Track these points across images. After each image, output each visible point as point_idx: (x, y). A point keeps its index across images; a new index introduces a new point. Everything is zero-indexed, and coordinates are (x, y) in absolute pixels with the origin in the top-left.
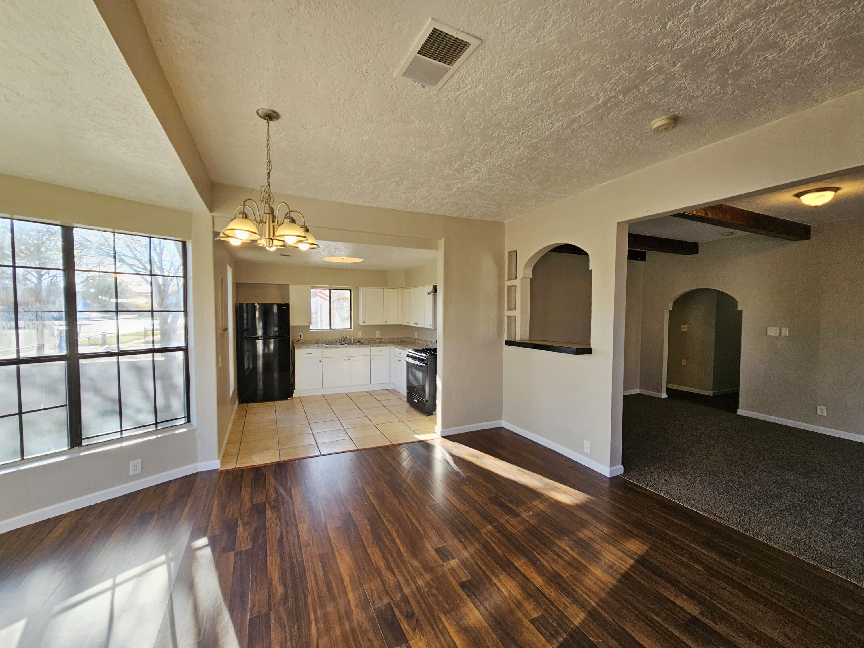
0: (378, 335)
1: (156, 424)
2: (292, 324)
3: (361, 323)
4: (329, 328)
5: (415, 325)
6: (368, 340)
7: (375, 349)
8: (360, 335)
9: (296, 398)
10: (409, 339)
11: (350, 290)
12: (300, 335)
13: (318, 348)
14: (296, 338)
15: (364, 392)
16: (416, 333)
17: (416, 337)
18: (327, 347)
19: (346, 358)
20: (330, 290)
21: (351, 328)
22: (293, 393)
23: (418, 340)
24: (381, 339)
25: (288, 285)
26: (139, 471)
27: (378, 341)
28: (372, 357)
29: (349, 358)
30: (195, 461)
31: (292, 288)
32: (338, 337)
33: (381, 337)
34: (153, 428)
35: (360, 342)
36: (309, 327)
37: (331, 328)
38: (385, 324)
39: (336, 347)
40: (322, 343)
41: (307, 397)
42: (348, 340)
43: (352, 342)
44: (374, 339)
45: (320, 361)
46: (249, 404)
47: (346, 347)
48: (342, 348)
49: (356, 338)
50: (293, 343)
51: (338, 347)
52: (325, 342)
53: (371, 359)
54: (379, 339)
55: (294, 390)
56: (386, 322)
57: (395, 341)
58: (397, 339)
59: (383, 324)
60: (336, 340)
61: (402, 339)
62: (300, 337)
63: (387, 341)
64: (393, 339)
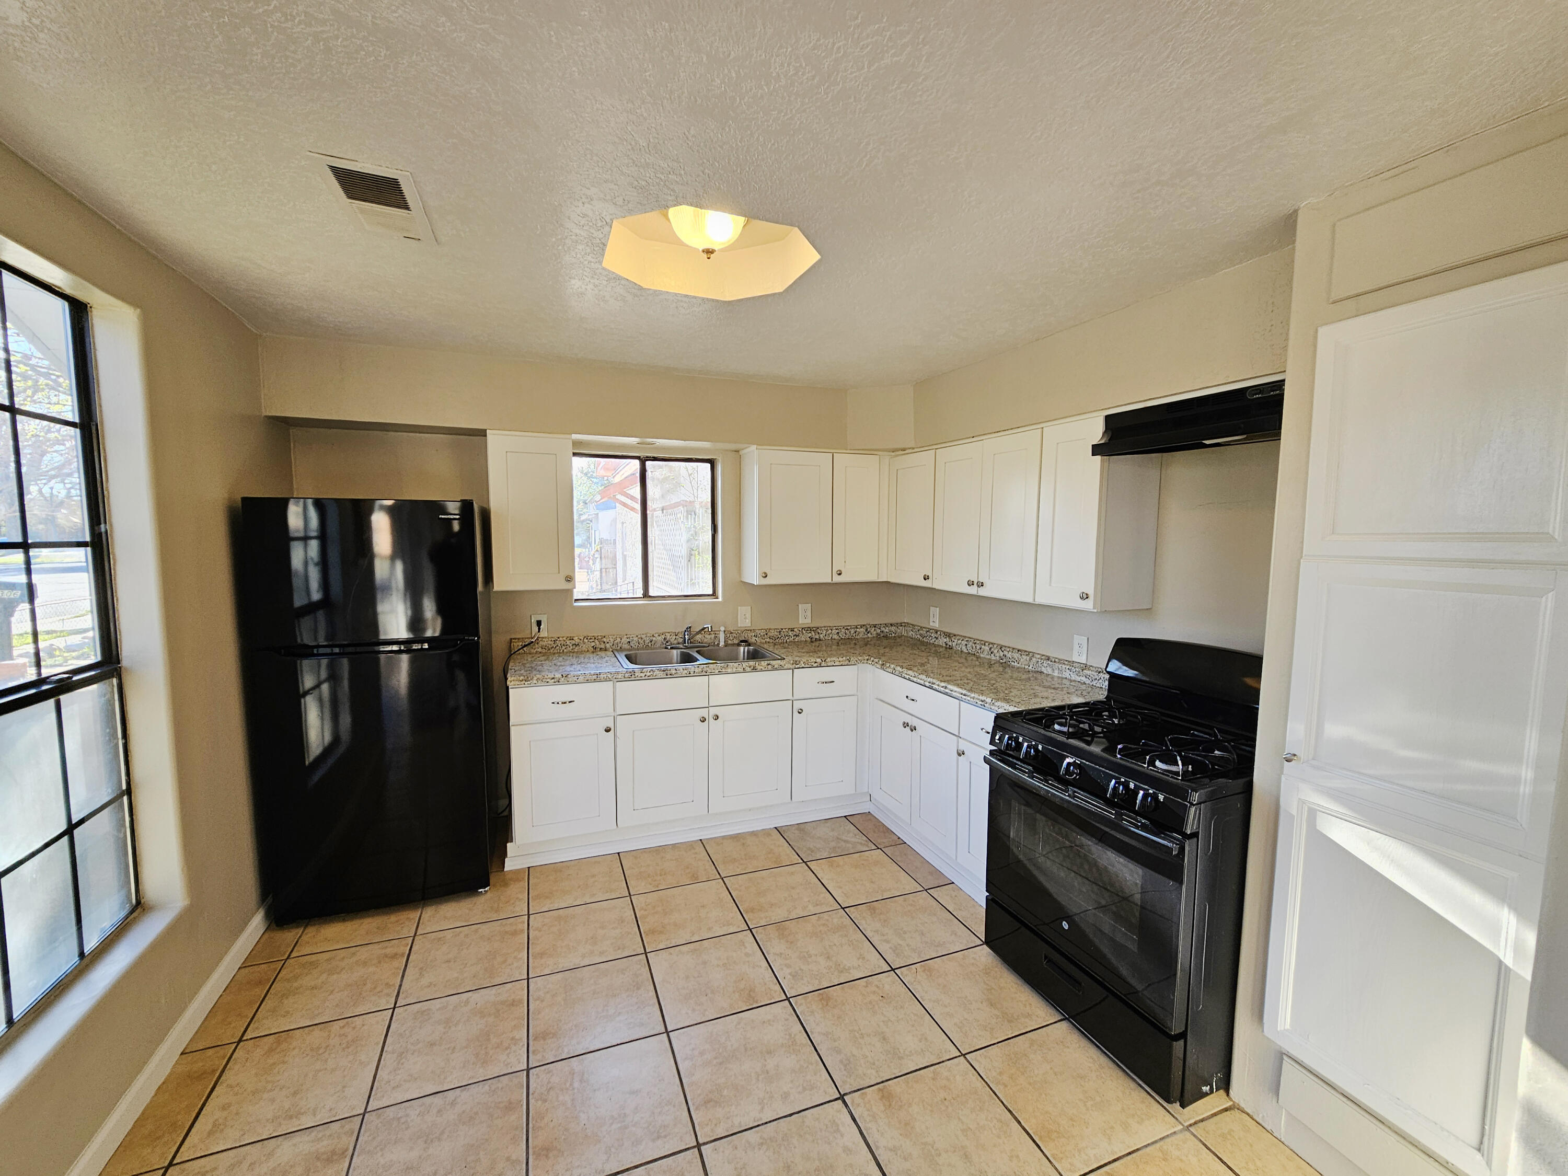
0: (804, 617)
2: (500, 583)
3: (753, 577)
4: (640, 594)
6: (772, 633)
7: (808, 677)
8: (745, 618)
9: (515, 872)
10: (902, 631)
11: (712, 462)
12: (539, 623)
13: (596, 679)
14: (526, 634)
15: (765, 831)
17: (935, 623)
18: (631, 676)
19: (704, 713)
20: (643, 461)
21: (714, 594)
22: (504, 854)
24: (815, 630)
25: (482, 433)
27: (805, 636)
28: (797, 705)
29: (713, 711)
31: (496, 442)
32: (673, 626)
33: (817, 625)
35: (746, 642)
36: (570, 592)
37: (646, 595)
38: (837, 579)
39: (668, 675)
40: (616, 650)
41: (557, 869)
42: (708, 638)
43: (722, 644)
44: (792, 630)
45: (608, 730)
46: (311, 931)
47: (705, 674)
48: (689, 675)
49: (731, 629)
50: (511, 654)
51: (674, 672)
52: (626, 646)
53: (795, 713)
54: (810, 629)
55: (508, 845)
56: (840, 574)
57: (861, 635)
58: (866, 630)
59: (830, 581)
60: (665, 639)
61: (883, 629)
62: (535, 629)
63: (836, 637)
64: (852, 631)
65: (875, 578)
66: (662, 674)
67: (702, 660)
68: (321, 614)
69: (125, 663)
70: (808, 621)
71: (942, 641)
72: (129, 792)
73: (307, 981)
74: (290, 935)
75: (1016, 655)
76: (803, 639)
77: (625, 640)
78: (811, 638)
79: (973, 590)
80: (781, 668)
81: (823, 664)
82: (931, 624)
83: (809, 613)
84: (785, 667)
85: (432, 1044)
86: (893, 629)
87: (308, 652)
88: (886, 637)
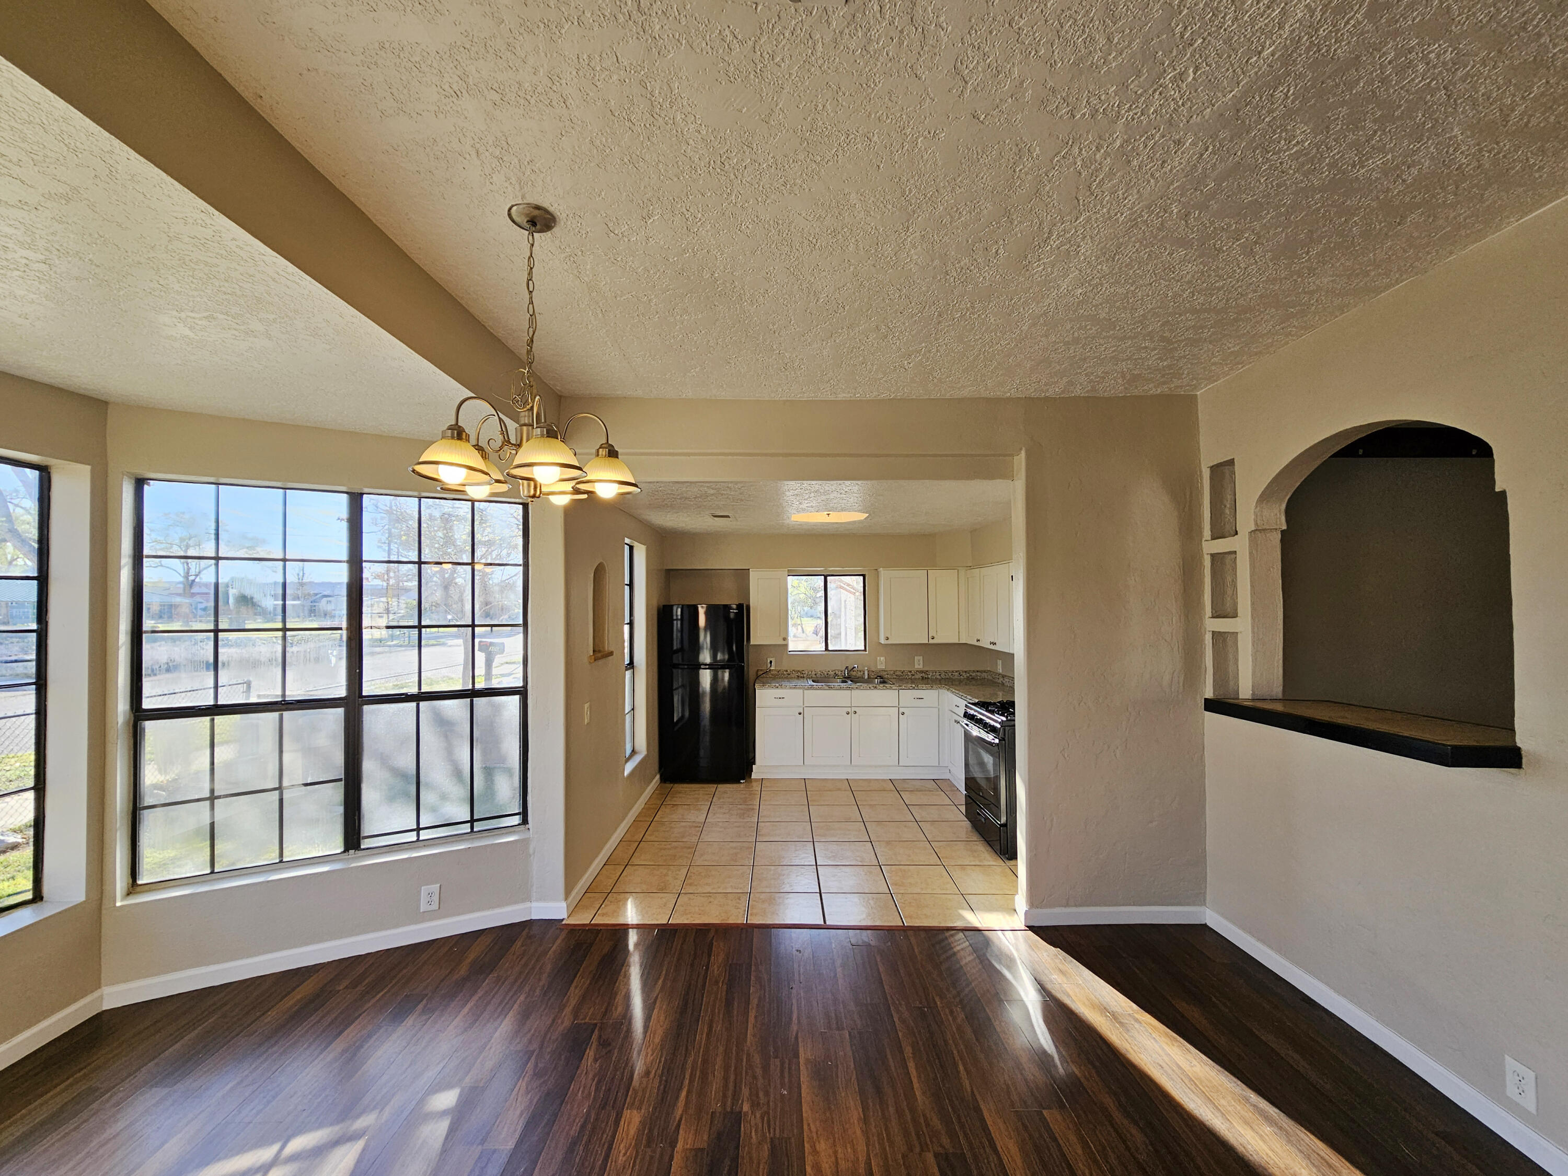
0: (919, 664)
1: (472, 821)
2: (752, 642)
3: (883, 641)
4: (824, 649)
5: (992, 647)
6: (898, 673)
7: (908, 695)
8: (881, 664)
9: (756, 780)
10: (984, 675)
11: (864, 576)
12: (771, 662)
13: (795, 687)
14: (764, 668)
15: (884, 780)
16: (1000, 662)
17: (1000, 670)
18: (812, 688)
19: (849, 710)
20: (825, 577)
21: (865, 650)
22: (751, 771)
23: (1003, 676)
24: (926, 672)
25: (748, 570)
26: (435, 906)
27: (919, 676)
28: (901, 710)
29: (854, 709)
30: (528, 899)
31: (753, 575)
32: (838, 666)
33: (926, 669)
34: (466, 828)
35: (881, 677)
36: (786, 646)
37: (827, 649)
38: (931, 641)
39: (830, 688)
40: (809, 677)
41: (774, 781)
42: (860, 674)
43: (866, 677)
44: (911, 672)
45: (800, 714)
46: (676, 785)
47: (848, 688)
48: (841, 689)
49: (873, 669)
50: (758, 677)
51: (833, 686)
52: (813, 675)
53: (900, 714)
54: (922, 672)
55: (754, 766)
56: (933, 638)
57: (956, 677)
58: (960, 674)
59: (927, 642)
60: (835, 673)
61: (972, 674)
62: (769, 665)
63: (939, 677)
64: (950, 674)
65: (957, 641)
66: (827, 688)
67: (850, 682)
69: (635, 664)
70: (921, 666)
72: (633, 709)
76: (917, 677)
77: (814, 673)
78: (923, 677)
80: (890, 688)
83: (921, 662)
84: (893, 688)
86: (979, 674)
88: (973, 679)
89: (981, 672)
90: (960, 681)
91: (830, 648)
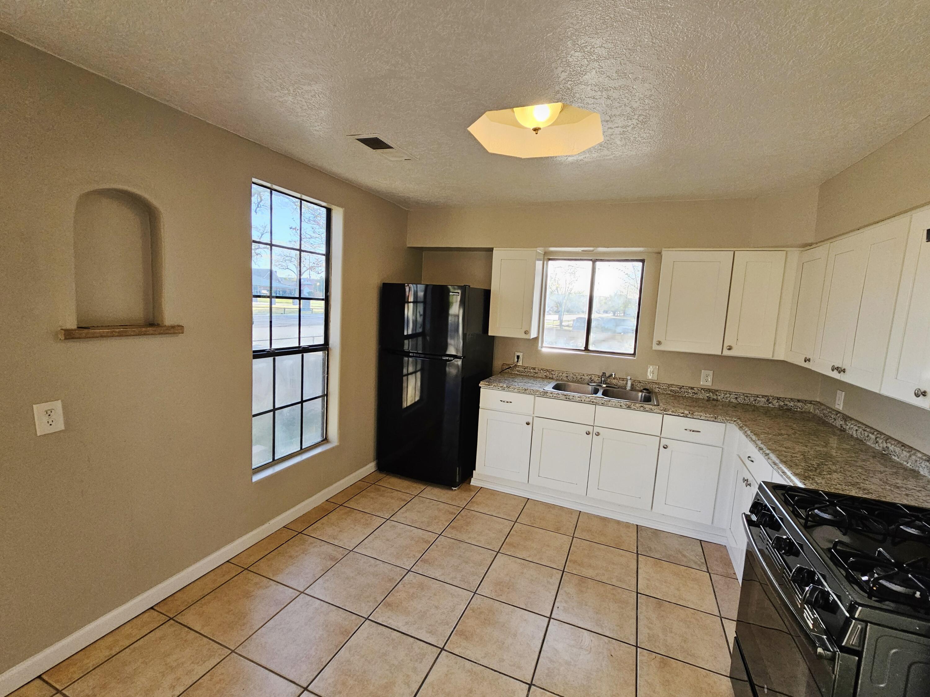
0: (706, 380)
2: (494, 331)
3: (658, 347)
4: (582, 348)
6: (673, 388)
7: (677, 424)
8: (653, 374)
9: (475, 488)
10: (810, 408)
11: (644, 263)
12: (518, 357)
13: (528, 391)
14: (510, 362)
18: (545, 395)
19: (590, 429)
20: (594, 262)
21: (633, 355)
22: (471, 475)
23: (846, 417)
24: (714, 392)
25: (492, 250)
27: (703, 395)
28: (664, 442)
29: (597, 429)
31: (498, 255)
32: (597, 372)
33: (716, 388)
35: (648, 390)
37: (586, 349)
38: (726, 353)
39: (568, 399)
40: (551, 381)
41: (493, 493)
42: (621, 383)
43: (627, 388)
44: (692, 388)
45: (528, 424)
47: (592, 403)
48: (581, 402)
49: (640, 379)
51: (571, 397)
52: (565, 379)
53: (661, 447)
54: (709, 390)
55: (474, 471)
56: (729, 349)
57: (761, 404)
58: (768, 400)
59: (720, 354)
60: (591, 378)
61: (788, 403)
62: (516, 360)
63: (734, 401)
64: (752, 399)
65: (770, 357)
66: (563, 397)
67: (601, 394)
68: (420, 339)
69: (330, 346)
70: (708, 384)
71: (839, 423)
72: (327, 395)
73: (372, 495)
74: (381, 476)
75: (898, 450)
76: (701, 397)
77: (565, 375)
78: (708, 397)
79: (835, 375)
80: (651, 411)
81: (689, 416)
82: (837, 406)
83: (710, 379)
84: (655, 411)
85: (388, 540)
86: (799, 404)
87: (407, 354)
88: (789, 410)
89: (805, 402)
90: (767, 412)
91: (591, 348)
